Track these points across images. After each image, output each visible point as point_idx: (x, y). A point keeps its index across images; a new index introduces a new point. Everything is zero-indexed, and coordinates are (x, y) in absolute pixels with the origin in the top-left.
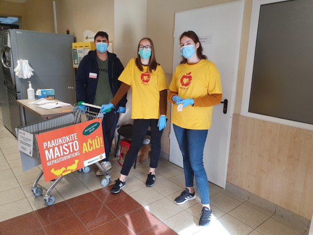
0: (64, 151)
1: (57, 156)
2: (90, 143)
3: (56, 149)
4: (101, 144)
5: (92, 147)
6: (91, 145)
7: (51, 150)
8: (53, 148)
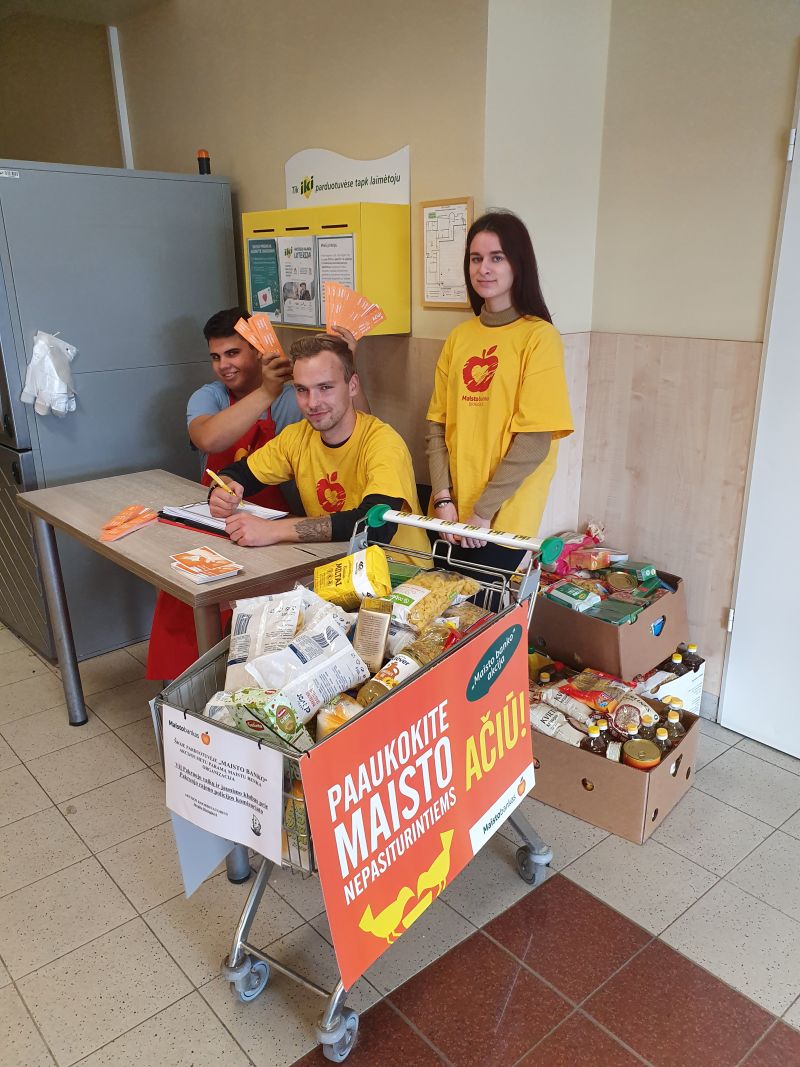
0: (404, 802)
1: (381, 837)
2: (487, 731)
3: (376, 801)
5: (493, 751)
6: (491, 741)
7: (357, 819)
8: (364, 805)
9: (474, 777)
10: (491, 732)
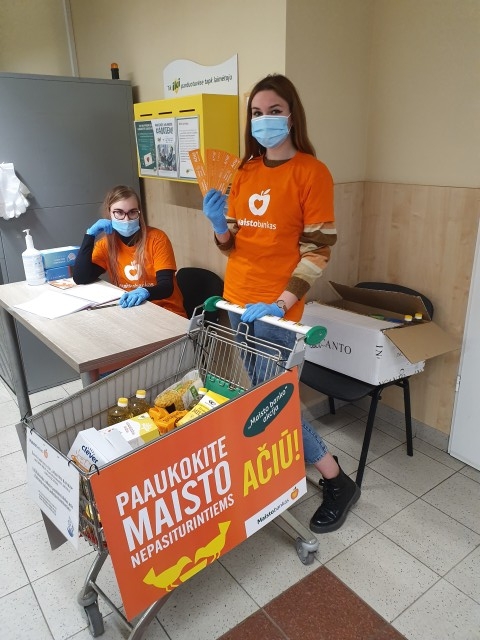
0: (185, 503)
1: (165, 526)
2: (264, 457)
3: (160, 504)
4: (295, 454)
5: (269, 471)
6: (267, 464)
7: (143, 514)
8: (150, 505)
9: (251, 488)
10: (268, 457)
